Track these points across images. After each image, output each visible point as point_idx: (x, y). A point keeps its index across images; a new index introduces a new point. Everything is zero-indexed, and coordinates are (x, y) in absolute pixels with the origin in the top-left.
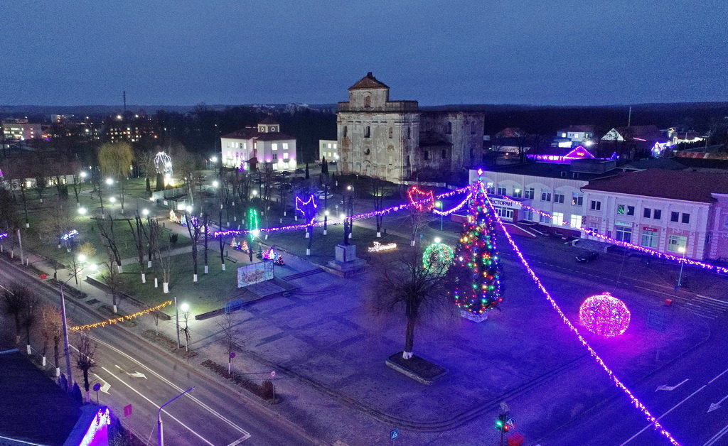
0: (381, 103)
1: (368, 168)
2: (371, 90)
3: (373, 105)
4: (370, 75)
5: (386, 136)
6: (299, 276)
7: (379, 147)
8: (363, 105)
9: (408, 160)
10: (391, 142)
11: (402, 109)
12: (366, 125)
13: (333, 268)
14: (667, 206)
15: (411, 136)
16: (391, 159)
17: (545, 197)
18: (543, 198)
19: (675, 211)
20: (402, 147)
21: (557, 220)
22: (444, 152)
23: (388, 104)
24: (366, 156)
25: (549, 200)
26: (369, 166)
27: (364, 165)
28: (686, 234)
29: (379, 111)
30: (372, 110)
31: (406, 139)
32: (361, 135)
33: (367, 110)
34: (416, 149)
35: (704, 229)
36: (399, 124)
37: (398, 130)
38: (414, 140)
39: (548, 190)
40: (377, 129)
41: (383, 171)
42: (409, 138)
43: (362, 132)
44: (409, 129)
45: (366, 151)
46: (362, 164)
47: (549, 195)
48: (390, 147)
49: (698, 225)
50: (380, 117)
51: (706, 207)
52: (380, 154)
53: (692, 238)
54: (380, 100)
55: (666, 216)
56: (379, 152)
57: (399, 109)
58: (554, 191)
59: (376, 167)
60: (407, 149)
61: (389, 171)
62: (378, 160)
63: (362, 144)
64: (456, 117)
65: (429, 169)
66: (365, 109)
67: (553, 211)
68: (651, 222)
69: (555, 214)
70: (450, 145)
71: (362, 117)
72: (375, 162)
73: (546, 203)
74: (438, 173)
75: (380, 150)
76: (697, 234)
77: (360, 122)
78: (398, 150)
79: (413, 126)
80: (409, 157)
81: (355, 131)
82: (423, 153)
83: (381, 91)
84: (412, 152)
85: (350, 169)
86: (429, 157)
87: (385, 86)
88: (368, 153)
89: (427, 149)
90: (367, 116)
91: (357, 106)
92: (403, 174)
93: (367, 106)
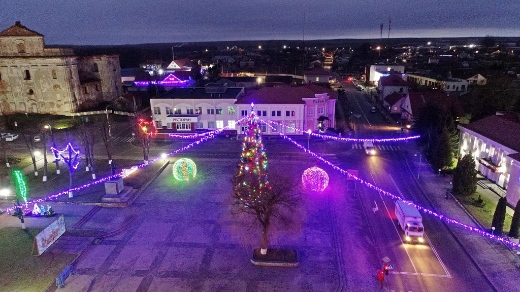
0: (39, 49)
1: (34, 106)
2: (24, 38)
3: (28, 51)
4: (18, 24)
5: (49, 78)
6: (86, 219)
7: (43, 88)
8: (17, 52)
9: (75, 96)
10: (56, 82)
11: (63, 54)
12: (24, 69)
13: (111, 202)
14: (283, 108)
15: (73, 76)
16: (59, 97)
17: (210, 112)
18: (209, 113)
19: (287, 110)
20: (68, 85)
21: (220, 126)
22: (96, 86)
23: (46, 50)
24: (29, 96)
25: (212, 113)
26: (35, 104)
27: (29, 104)
28: (294, 122)
29: (38, 56)
30: (28, 55)
31: (70, 79)
32: (20, 78)
33: (22, 55)
34: (79, 86)
35: (302, 118)
36: (62, 67)
37: (62, 72)
38: (75, 78)
39: (211, 107)
40: (37, 72)
41: (53, 107)
42: (72, 78)
43: (21, 75)
44: (70, 70)
45: (28, 91)
46: (26, 103)
47: (212, 110)
48: (56, 87)
49: (300, 117)
50: (39, 61)
51: (302, 106)
52: (45, 93)
53: (297, 123)
54: (36, 47)
55: (283, 114)
56: (44, 91)
57: (59, 54)
58: (216, 108)
59: (43, 104)
60: (72, 87)
61: (59, 106)
62: (45, 98)
63: (23, 86)
64: (101, 59)
65: (89, 100)
66: (20, 54)
67: (216, 120)
68: (276, 118)
69: (217, 121)
70: (99, 80)
71: (17, 62)
72: (42, 100)
73: (211, 116)
74: (96, 103)
75: (45, 89)
76: (300, 121)
77: (16, 66)
78: (65, 88)
79: (73, 68)
80: (74, 93)
81: (10, 75)
82: (84, 89)
83: (36, 39)
84: (76, 89)
85: (13, 108)
86: (88, 91)
87: (39, 35)
88: (31, 92)
89: (85, 85)
90: (24, 60)
91: (9, 52)
92: (74, 107)
93: (23, 52)
